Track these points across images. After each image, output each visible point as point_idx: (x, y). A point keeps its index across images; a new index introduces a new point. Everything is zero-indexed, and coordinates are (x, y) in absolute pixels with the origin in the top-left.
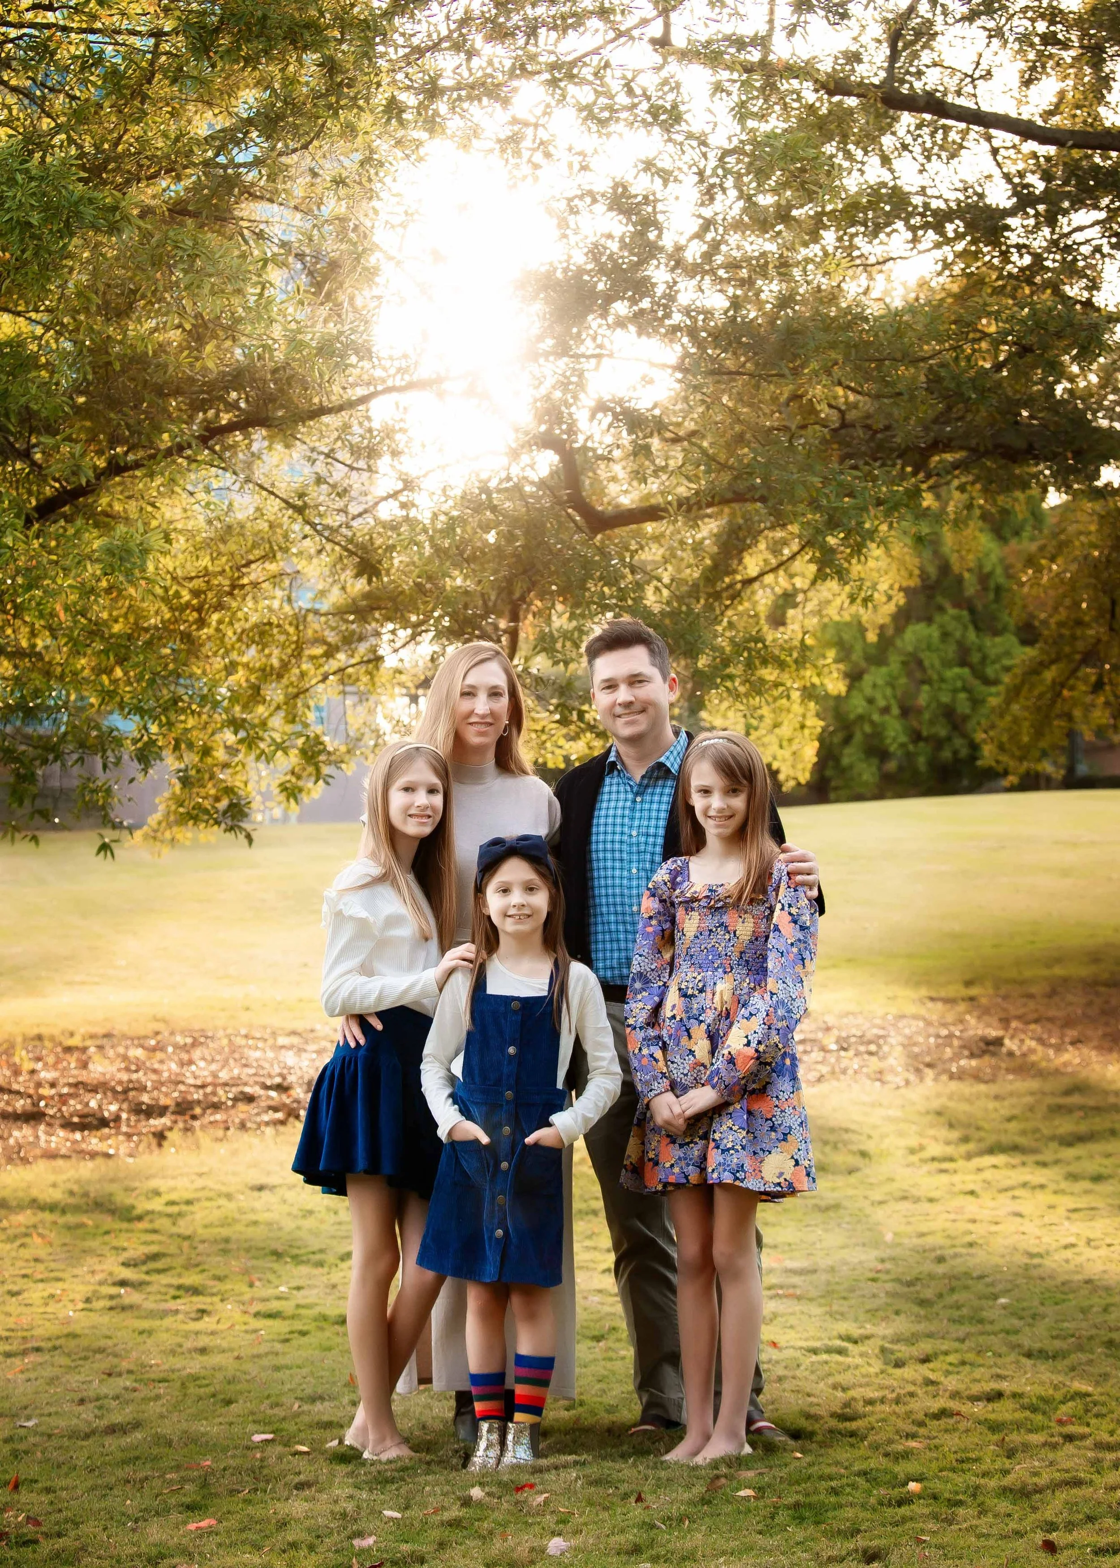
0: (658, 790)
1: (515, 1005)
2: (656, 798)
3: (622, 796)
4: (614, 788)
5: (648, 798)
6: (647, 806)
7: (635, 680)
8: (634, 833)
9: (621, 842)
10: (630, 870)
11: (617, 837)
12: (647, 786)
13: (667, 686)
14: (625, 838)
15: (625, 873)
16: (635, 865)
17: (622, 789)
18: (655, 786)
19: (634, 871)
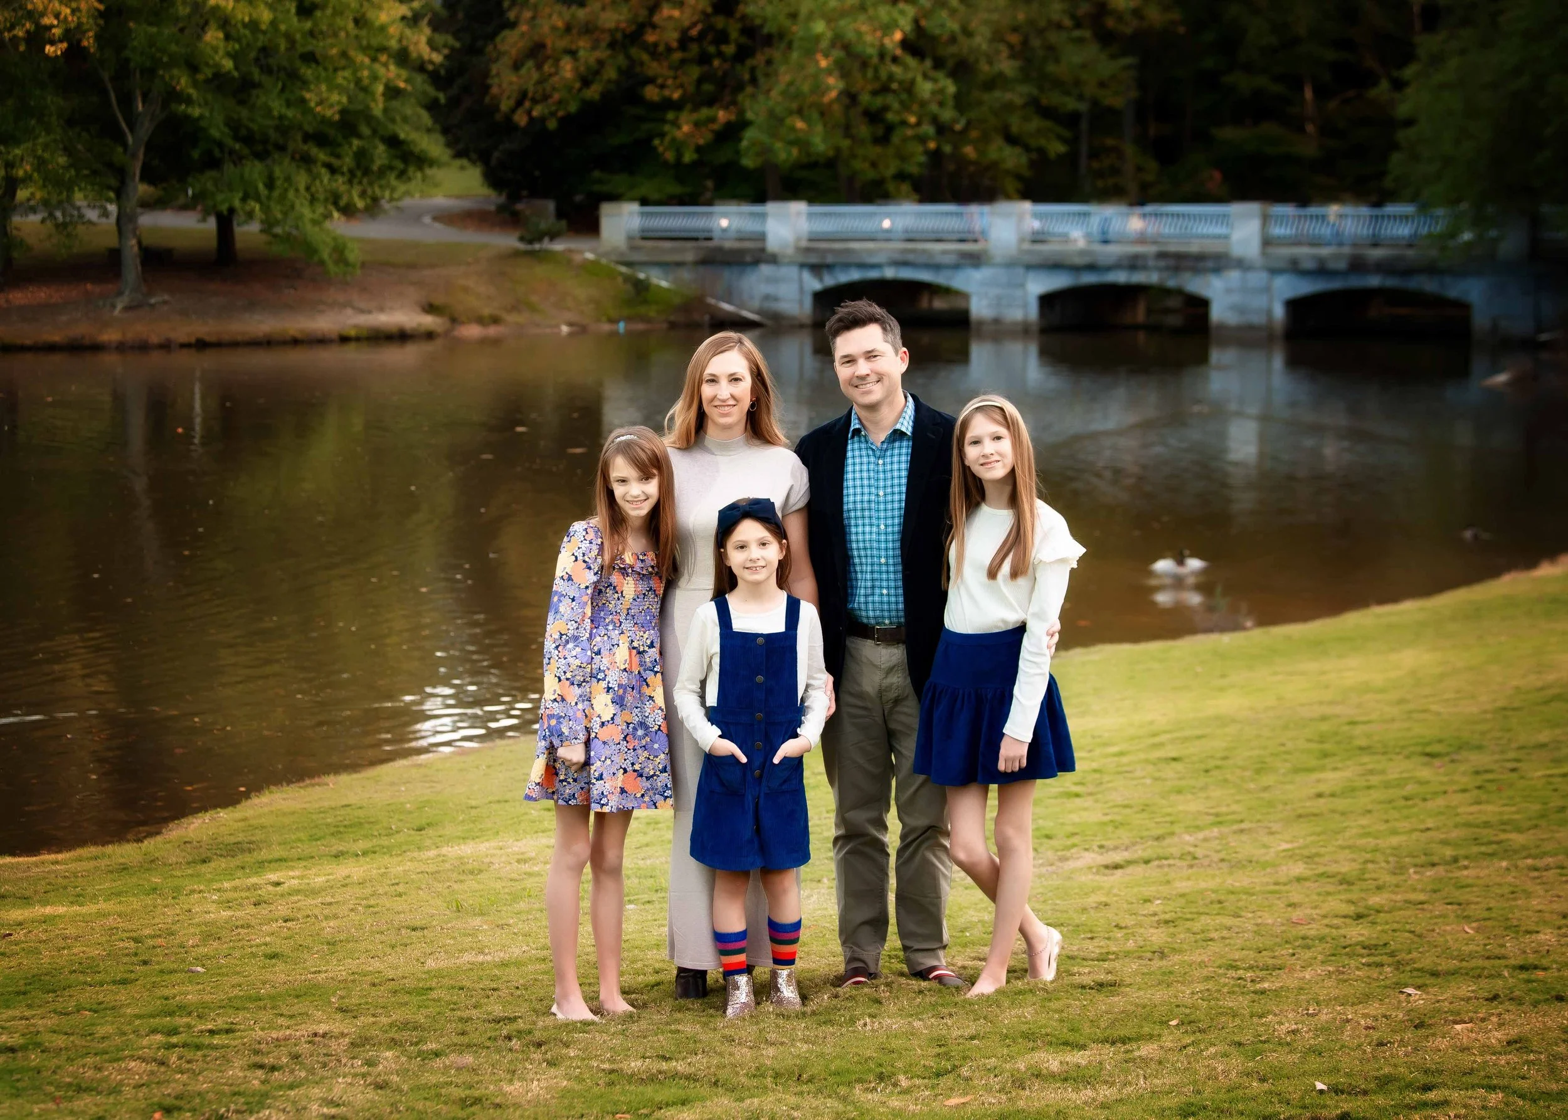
0: (896, 451)
1: (760, 641)
2: (896, 459)
3: (865, 460)
4: (857, 453)
5: (888, 460)
6: (888, 467)
7: (870, 355)
8: (881, 493)
9: (869, 502)
10: (878, 526)
11: (866, 498)
12: (886, 450)
13: (898, 358)
14: (873, 498)
15: (874, 529)
16: (882, 522)
17: (864, 453)
18: (893, 449)
19: (882, 527)
